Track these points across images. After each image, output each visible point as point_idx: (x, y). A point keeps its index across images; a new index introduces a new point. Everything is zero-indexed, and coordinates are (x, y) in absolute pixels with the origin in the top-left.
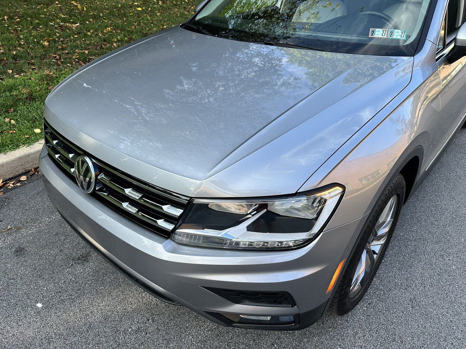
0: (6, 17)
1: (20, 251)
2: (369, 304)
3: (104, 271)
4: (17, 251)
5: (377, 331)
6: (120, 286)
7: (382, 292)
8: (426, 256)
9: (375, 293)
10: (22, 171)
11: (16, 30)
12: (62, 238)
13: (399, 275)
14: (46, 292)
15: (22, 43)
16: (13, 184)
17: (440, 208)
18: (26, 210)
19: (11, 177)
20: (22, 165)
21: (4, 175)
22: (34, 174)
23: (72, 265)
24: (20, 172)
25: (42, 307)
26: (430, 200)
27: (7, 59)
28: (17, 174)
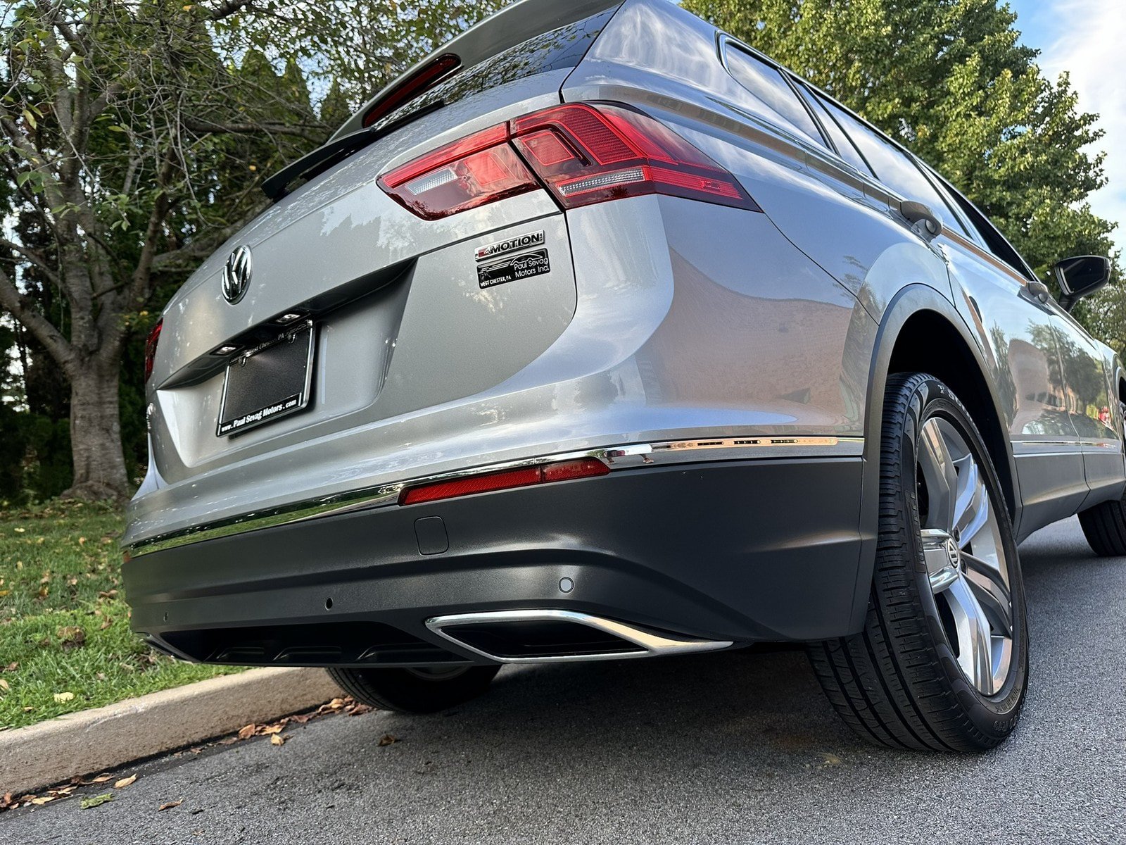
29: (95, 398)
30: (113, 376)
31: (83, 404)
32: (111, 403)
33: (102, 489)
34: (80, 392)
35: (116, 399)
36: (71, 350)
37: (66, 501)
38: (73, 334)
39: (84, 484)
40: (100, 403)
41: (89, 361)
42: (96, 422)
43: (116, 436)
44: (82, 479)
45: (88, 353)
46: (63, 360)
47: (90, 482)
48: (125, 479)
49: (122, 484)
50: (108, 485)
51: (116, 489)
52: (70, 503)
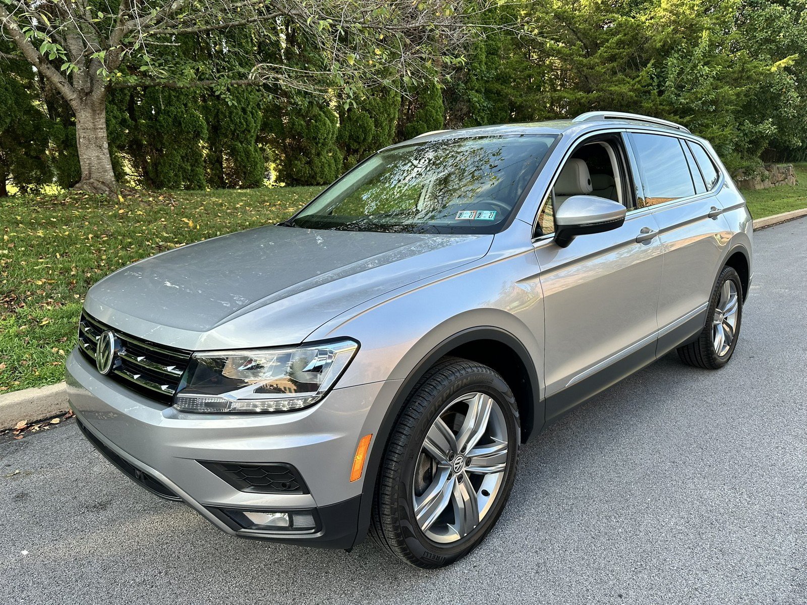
0: (90, 236)
1: (21, 497)
2: (474, 567)
3: (123, 520)
4: (18, 497)
5: (473, 596)
6: (138, 536)
7: (499, 555)
8: (584, 516)
9: (489, 555)
10: (55, 412)
11: (99, 250)
12: (80, 485)
13: (534, 536)
14: (39, 540)
15: (103, 264)
16: (39, 427)
17: (632, 463)
18: (46, 454)
19: (39, 419)
20: (58, 404)
21: (31, 415)
22: (71, 417)
23: (84, 513)
24: (53, 413)
25: (27, 555)
26: (621, 453)
27: (76, 283)
28: (48, 415)
29: (91, 126)
30: (102, 110)
31: (84, 129)
32: (102, 129)
33: (100, 185)
34: (82, 121)
35: (104, 126)
36: (74, 92)
37: (79, 192)
38: (74, 80)
39: (88, 181)
40: (95, 129)
41: (86, 100)
42: (92, 142)
43: (106, 151)
44: (87, 178)
45: (86, 94)
46: (69, 99)
47: (92, 180)
48: (113, 179)
49: (112, 182)
50: (103, 183)
51: (108, 186)
52: (80, 193)
